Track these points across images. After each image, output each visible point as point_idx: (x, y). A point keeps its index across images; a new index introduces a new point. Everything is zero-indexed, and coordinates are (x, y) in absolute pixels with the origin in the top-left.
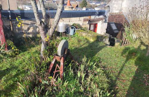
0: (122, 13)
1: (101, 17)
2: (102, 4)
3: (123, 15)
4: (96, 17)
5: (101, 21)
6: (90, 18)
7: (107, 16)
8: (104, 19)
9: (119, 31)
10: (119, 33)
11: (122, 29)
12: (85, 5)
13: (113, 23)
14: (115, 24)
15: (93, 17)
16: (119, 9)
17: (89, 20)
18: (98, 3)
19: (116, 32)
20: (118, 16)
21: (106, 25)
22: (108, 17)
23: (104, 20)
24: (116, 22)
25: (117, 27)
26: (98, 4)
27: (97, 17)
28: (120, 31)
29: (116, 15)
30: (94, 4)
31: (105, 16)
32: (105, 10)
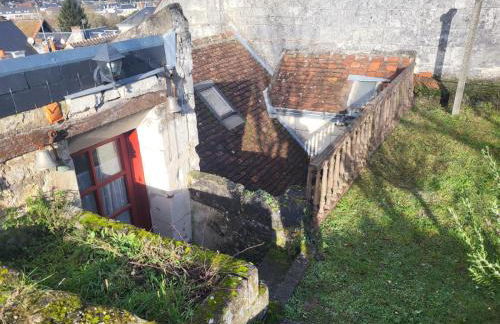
0: (231, 34)
1: (147, 84)
2: (139, 8)
3: (239, 44)
4: (112, 94)
5: (152, 114)
6: (59, 117)
7: (180, 72)
8: (169, 93)
9: (244, 115)
10: (247, 128)
11: (251, 103)
12: (78, 18)
13: (208, 87)
14: (220, 86)
15: (79, 106)
16: (217, 18)
17: (60, 136)
18: (124, 7)
19: (233, 123)
20: (218, 52)
21: (188, 128)
22: (190, 79)
23: (172, 104)
24: (220, 81)
25: (230, 100)
26: (127, 12)
27: (119, 94)
28: (249, 116)
29: (213, 47)
30: (112, 10)
31: (173, 77)
32: (159, 36)
